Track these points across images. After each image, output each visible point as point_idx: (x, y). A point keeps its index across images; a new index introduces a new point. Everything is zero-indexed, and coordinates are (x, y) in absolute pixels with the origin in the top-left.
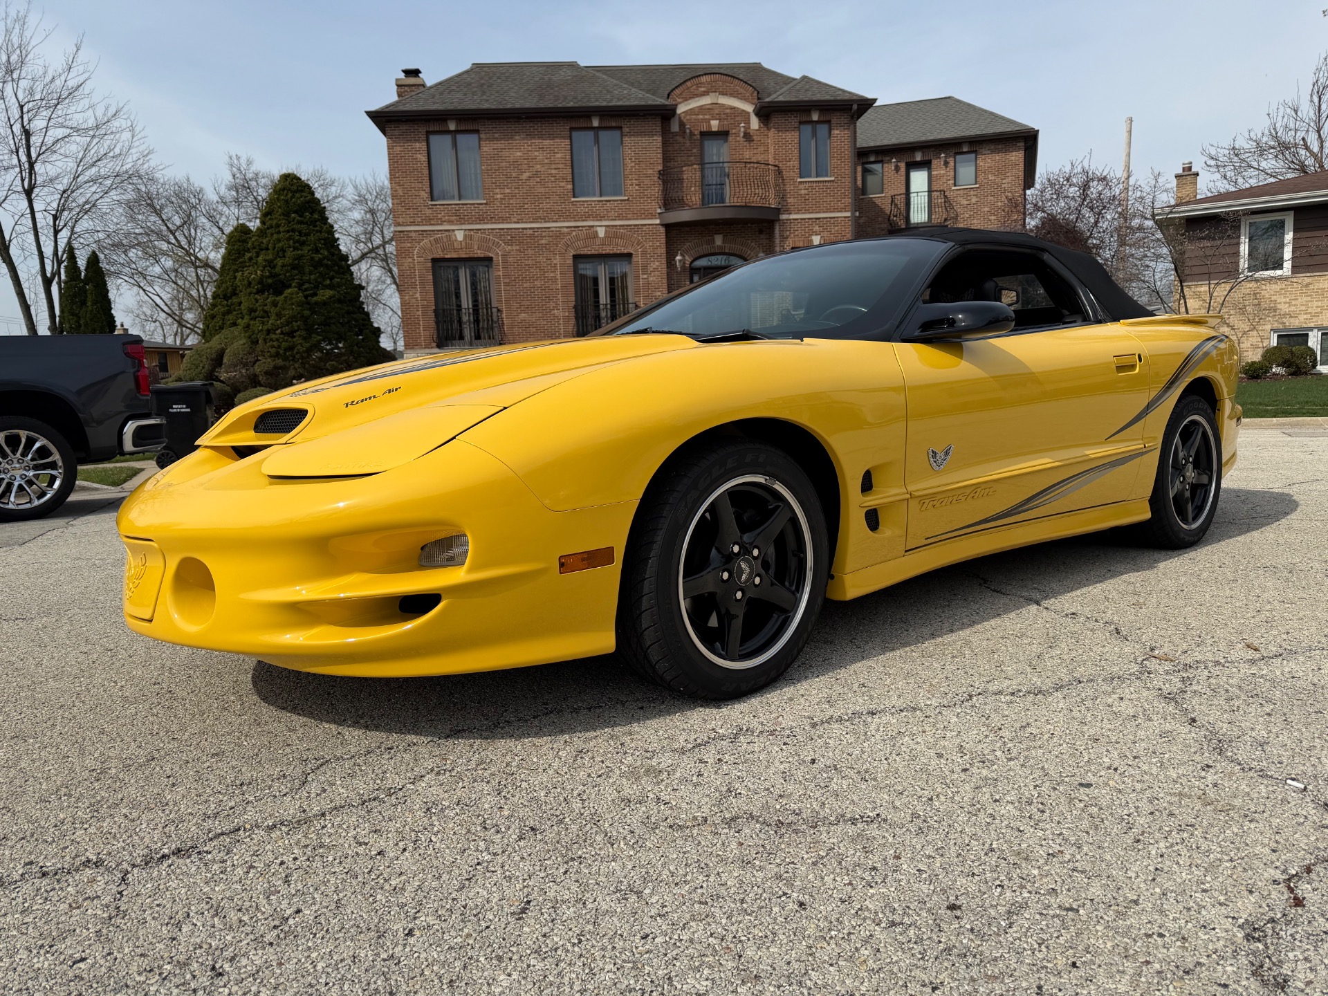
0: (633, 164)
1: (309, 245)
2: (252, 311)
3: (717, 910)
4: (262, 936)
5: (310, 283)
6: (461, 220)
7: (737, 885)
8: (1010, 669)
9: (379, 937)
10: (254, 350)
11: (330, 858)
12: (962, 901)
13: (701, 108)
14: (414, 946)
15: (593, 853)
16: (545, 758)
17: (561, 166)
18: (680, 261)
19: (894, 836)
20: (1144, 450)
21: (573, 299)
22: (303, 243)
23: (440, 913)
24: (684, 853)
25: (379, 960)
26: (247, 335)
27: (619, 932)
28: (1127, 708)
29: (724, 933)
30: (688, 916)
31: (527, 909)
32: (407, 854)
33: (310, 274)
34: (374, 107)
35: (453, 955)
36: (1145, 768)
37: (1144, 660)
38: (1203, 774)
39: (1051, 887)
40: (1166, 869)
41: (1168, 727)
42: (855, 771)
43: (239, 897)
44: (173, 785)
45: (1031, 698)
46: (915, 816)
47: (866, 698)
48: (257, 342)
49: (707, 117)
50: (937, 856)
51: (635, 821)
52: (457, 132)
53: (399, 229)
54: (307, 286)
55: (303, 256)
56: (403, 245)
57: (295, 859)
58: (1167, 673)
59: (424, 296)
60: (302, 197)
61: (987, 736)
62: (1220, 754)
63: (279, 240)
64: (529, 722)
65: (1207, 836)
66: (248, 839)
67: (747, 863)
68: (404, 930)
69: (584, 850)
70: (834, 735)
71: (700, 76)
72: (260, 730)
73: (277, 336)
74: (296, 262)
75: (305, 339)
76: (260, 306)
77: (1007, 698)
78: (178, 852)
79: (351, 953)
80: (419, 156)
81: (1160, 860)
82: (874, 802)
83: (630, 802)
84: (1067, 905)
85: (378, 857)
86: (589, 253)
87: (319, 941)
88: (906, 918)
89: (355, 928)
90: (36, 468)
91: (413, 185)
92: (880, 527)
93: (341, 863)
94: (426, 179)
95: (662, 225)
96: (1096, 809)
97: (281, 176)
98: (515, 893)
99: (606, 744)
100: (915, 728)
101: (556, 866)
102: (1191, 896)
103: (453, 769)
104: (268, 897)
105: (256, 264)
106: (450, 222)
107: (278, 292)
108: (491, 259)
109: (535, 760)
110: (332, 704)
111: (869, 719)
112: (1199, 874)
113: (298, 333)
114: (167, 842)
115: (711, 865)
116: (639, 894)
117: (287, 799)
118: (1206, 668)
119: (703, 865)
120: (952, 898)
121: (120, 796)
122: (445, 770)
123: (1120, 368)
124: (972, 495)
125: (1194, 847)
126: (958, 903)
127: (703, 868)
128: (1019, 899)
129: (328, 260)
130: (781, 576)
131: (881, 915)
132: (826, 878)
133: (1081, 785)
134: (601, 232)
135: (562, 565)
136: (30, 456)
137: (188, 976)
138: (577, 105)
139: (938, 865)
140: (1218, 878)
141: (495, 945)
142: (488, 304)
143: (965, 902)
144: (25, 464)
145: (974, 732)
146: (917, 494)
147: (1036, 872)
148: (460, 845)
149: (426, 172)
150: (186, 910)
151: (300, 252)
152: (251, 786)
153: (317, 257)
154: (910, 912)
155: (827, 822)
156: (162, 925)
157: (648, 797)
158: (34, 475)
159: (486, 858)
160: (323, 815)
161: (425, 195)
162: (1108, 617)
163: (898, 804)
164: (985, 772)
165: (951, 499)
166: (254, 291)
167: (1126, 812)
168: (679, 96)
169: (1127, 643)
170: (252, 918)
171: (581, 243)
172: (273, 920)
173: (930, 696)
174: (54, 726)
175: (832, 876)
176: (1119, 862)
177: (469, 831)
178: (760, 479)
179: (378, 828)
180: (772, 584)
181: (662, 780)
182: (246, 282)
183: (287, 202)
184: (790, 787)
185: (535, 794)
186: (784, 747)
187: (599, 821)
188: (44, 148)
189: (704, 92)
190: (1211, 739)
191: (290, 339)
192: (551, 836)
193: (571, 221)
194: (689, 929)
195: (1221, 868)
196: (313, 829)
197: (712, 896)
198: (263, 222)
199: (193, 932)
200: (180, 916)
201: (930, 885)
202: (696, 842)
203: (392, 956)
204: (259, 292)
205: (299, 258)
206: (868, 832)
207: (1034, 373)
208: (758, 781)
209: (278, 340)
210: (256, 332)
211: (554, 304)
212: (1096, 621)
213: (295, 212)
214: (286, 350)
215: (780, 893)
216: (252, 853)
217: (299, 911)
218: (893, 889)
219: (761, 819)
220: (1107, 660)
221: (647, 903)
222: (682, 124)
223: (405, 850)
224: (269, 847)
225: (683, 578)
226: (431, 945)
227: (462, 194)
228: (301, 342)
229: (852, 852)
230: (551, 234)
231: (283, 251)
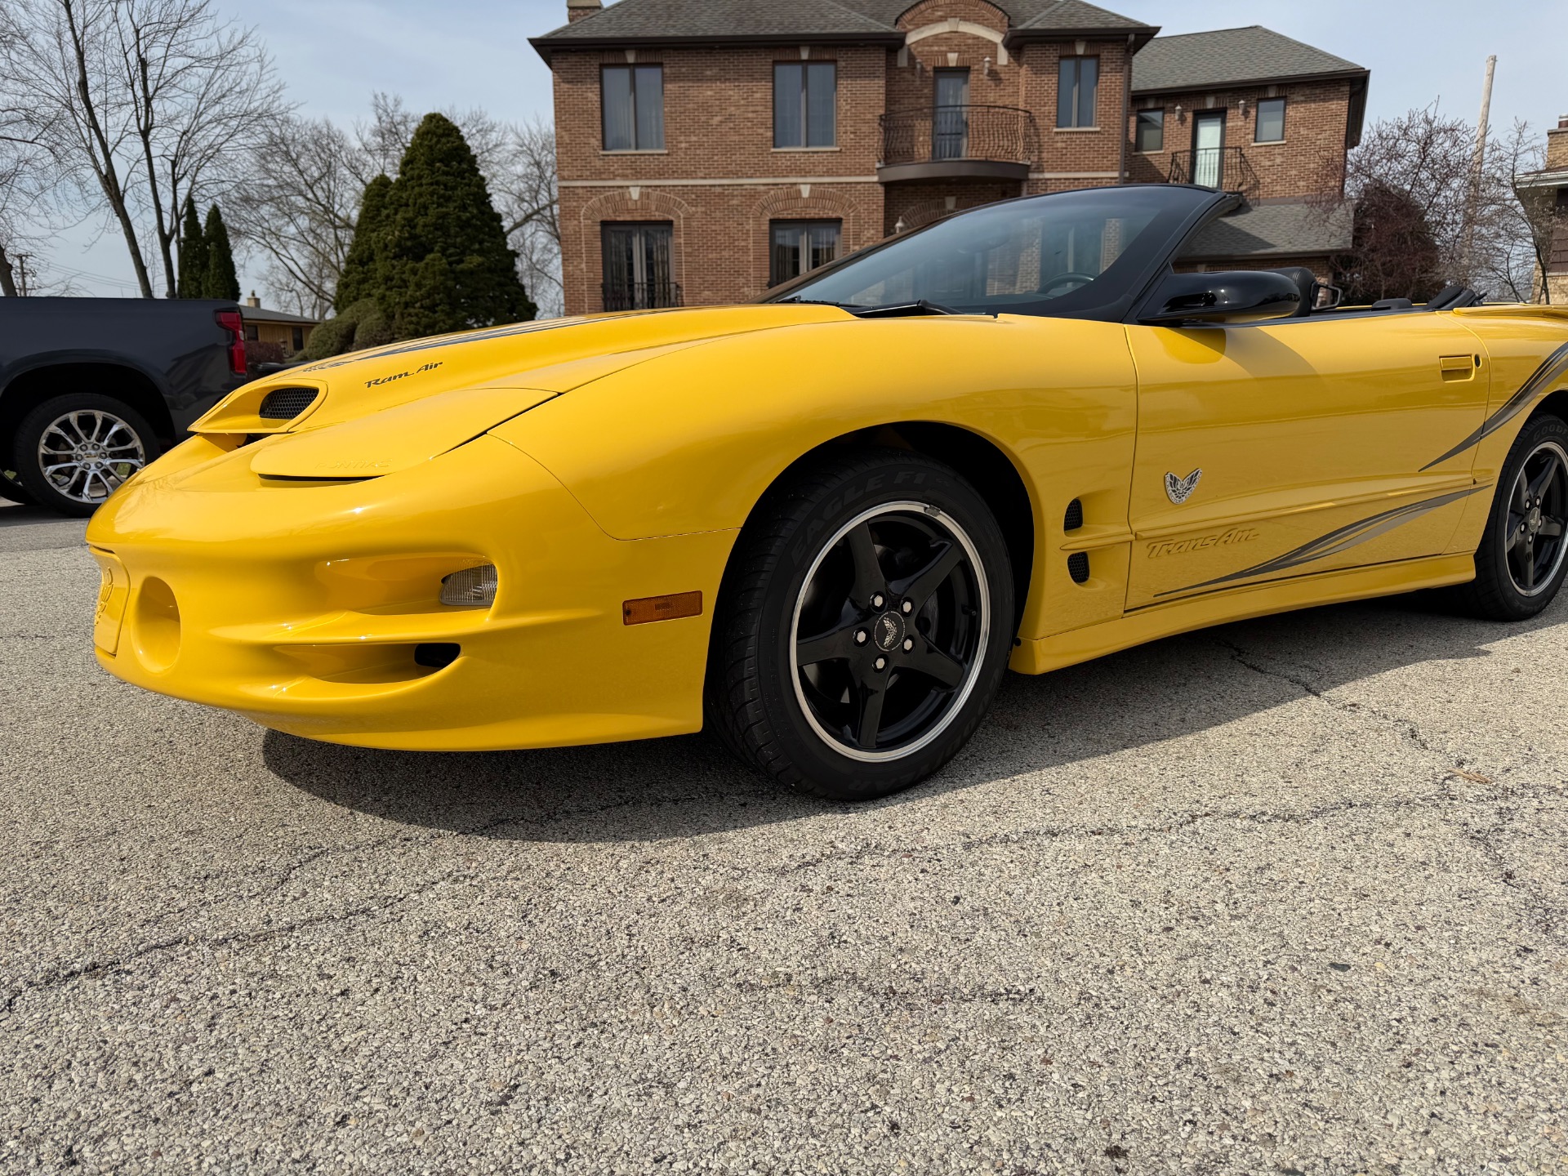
0: (848, 107)
1: (455, 201)
2: (388, 279)
3: (772, 1125)
4: (149, 1107)
5: (456, 247)
6: (638, 174)
7: (810, 1087)
8: (1254, 780)
9: (300, 1124)
10: (389, 327)
11: (278, 995)
12: (1131, 1143)
13: (936, 37)
14: (341, 1142)
15: (623, 1018)
16: (599, 868)
17: (760, 108)
18: (901, 228)
19: (1048, 1027)
20: (1473, 487)
21: (767, 274)
22: (448, 199)
23: (391, 1093)
24: (748, 1028)
25: (288, 1160)
26: (382, 308)
27: (626, 1148)
28: (1413, 850)
29: (773, 1163)
30: (727, 1130)
31: (511, 1097)
32: (378, 997)
33: (456, 237)
35: (389, 1162)
36: (1432, 945)
37: (1446, 779)
38: (1518, 962)
39: (1268, 1130)
40: (1447, 1116)
41: (1472, 884)
42: (1012, 919)
43: (142, 1043)
44: (124, 871)
45: (1277, 825)
46: (1084, 996)
47: (1048, 811)
48: (393, 316)
49: (944, 48)
50: (1106, 1064)
51: (690, 972)
52: (636, 65)
53: (565, 184)
54: (451, 250)
55: (448, 214)
56: (567, 204)
57: (233, 992)
58: (1479, 800)
59: (590, 268)
60: (448, 142)
61: (1207, 880)
62: (1545, 932)
63: (421, 195)
64: (594, 815)
65: (1516, 1065)
66: (185, 958)
67: (831, 1052)
68: (336, 1116)
69: (613, 1012)
70: (993, 862)
72: (256, 801)
74: (441, 221)
75: (448, 314)
76: (397, 273)
77: (1245, 823)
78: (92, 969)
79: (254, 1147)
80: (590, 95)
81: (1439, 1099)
82: (1030, 970)
83: (693, 942)
84: (1288, 1165)
85: (339, 999)
86: (790, 217)
87: (220, 1122)
88: (1042, 1164)
89: (273, 1107)
90: (113, 455)
91: (582, 131)
92: (1090, 578)
93: (289, 1003)
94: (598, 123)
95: (881, 183)
96: (1351, 1007)
97: (425, 117)
98: (499, 1070)
99: (685, 854)
100: (1108, 860)
101: (567, 1033)
102: (1482, 1167)
103: (477, 876)
104: (180, 1046)
105: (394, 222)
106: (625, 177)
107: (419, 258)
108: (670, 223)
109: (586, 870)
110: (356, 773)
111: (1046, 843)
112: (1500, 1129)
113: (440, 308)
114: (84, 953)
115: (781, 1050)
116: (669, 1087)
117: (255, 902)
118: (1536, 796)
119: (769, 1050)
120: (1116, 1136)
121: (53, 882)
122: (465, 877)
123: (1448, 374)
124: (1224, 539)
125: (1494, 1082)
126: (1124, 1145)
127: (769, 1056)
128: (1217, 1147)
129: (477, 219)
130: (943, 642)
131: (1006, 1156)
132: (938, 1086)
133: (1334, 965)
134: (806, 191)
135: (627, 613)
136: (106, 442)
137: (32, 1162)
138: (782, 33)
139: (1105, 1079)
140: (1527, 1138)
141: (449, 1152)
142: (666, 280)
143: (1134, 1144)
144: (101, 450)
145: (1189, 872)
146: (1144, 535)
147: (1247, 1103)
148: (450, 990)
149: (598, 114)
150: (68, 1057)
151: (444, 210)
152: (216, 881)
153: (465, 216)
154: (1051, 1154)
155: (958, 995)
156: (29, 1077)
157: (719, 937)
158: (111, 464)
159: (479, 1013)
160: (292, 929)
161: (595, 142)
162: (1401, 712)
163: (1063, 975)
164: (1196, 934)
165: (1193, 543)
166: (391, 255)
167: (1396, 1015)
168: (910, 22)
169: (1426, 752)
170: (146, 1077)
171: (780, 205)
172: (173, 1083)
173: (1137, 814)
174: (17, 778)
175: (947, 1083)
176: (1376, 1099)
177: (468, 969)
178: (918, 508)
179: (353, 955)
180: (930, 650)
181: (744, 914)
182: (381, 244)
183: (431, 148)
184: (917, 937)
185: (571, 922)
186: (921, 876)
187: (644, 968)
188: (162, 81)
189: (941, 17)
190: (1534, 907)
191: (430, 314)
192: (574, 985)
193: (769, 177)
194: (725, 1152)
195: (1533, 1123)
196: (271, 949)
197: (769, 1101)
198: (403, 173)
199: (64, 1091)
200: (56, 1067)
201: (1087, 1110)
202: (768, 1012)
203: (308, 1156)
204: (395, 257)
205: (444, 216)
206: (1012, 1017)
207: (1317, 376)
208: (874, 924)
209: (417, 315)
210: (393, 304)
211: (744, 281)
212: (1385, 717)
213: (441, 161)
214: (426, 327)
215: (868, 1105)
216: (182, 978)
217: (210, 1072)
218: (1031, 1113)
219: (865, 984)
220: (1393, 775)
221: (677, 1104)
222: (912, 58)
223: (377, 990)
224: (207, 971)
225: (798, 639)
226: (364, 1143)
227: (640, 140)
228: (443, 317)
229: (985, 1047)
230: (744, 192)
231: (426, 207)
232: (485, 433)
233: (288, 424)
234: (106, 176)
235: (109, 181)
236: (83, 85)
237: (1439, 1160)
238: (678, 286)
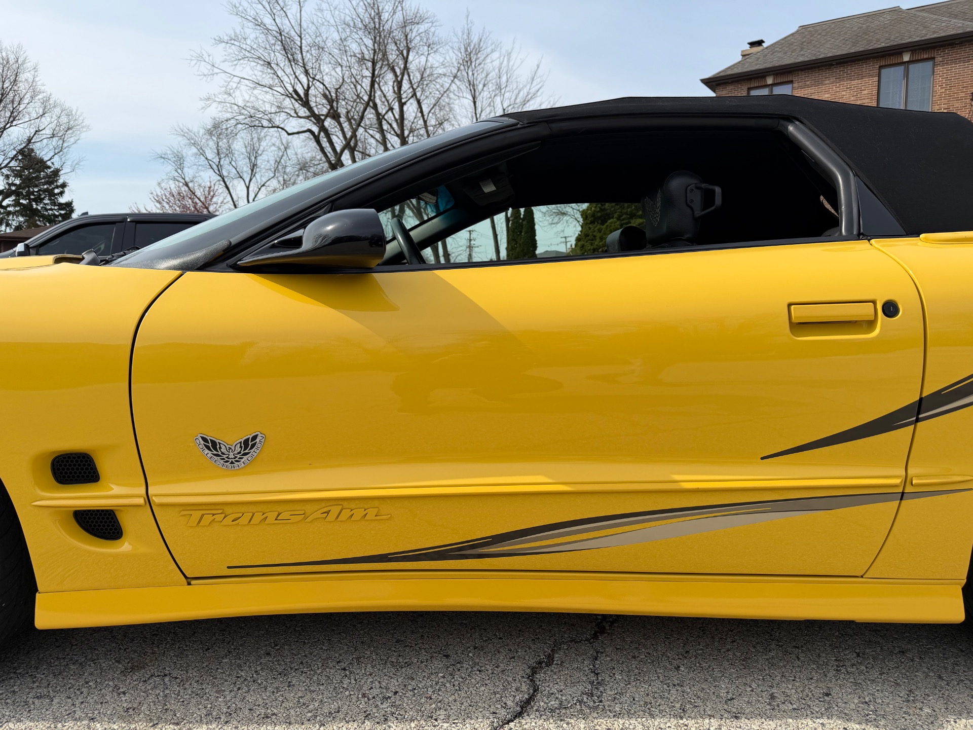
20: (906, 489)
52: (773, 85)
124: (320, 515)
138: (888, 45)
165: (260, 516)
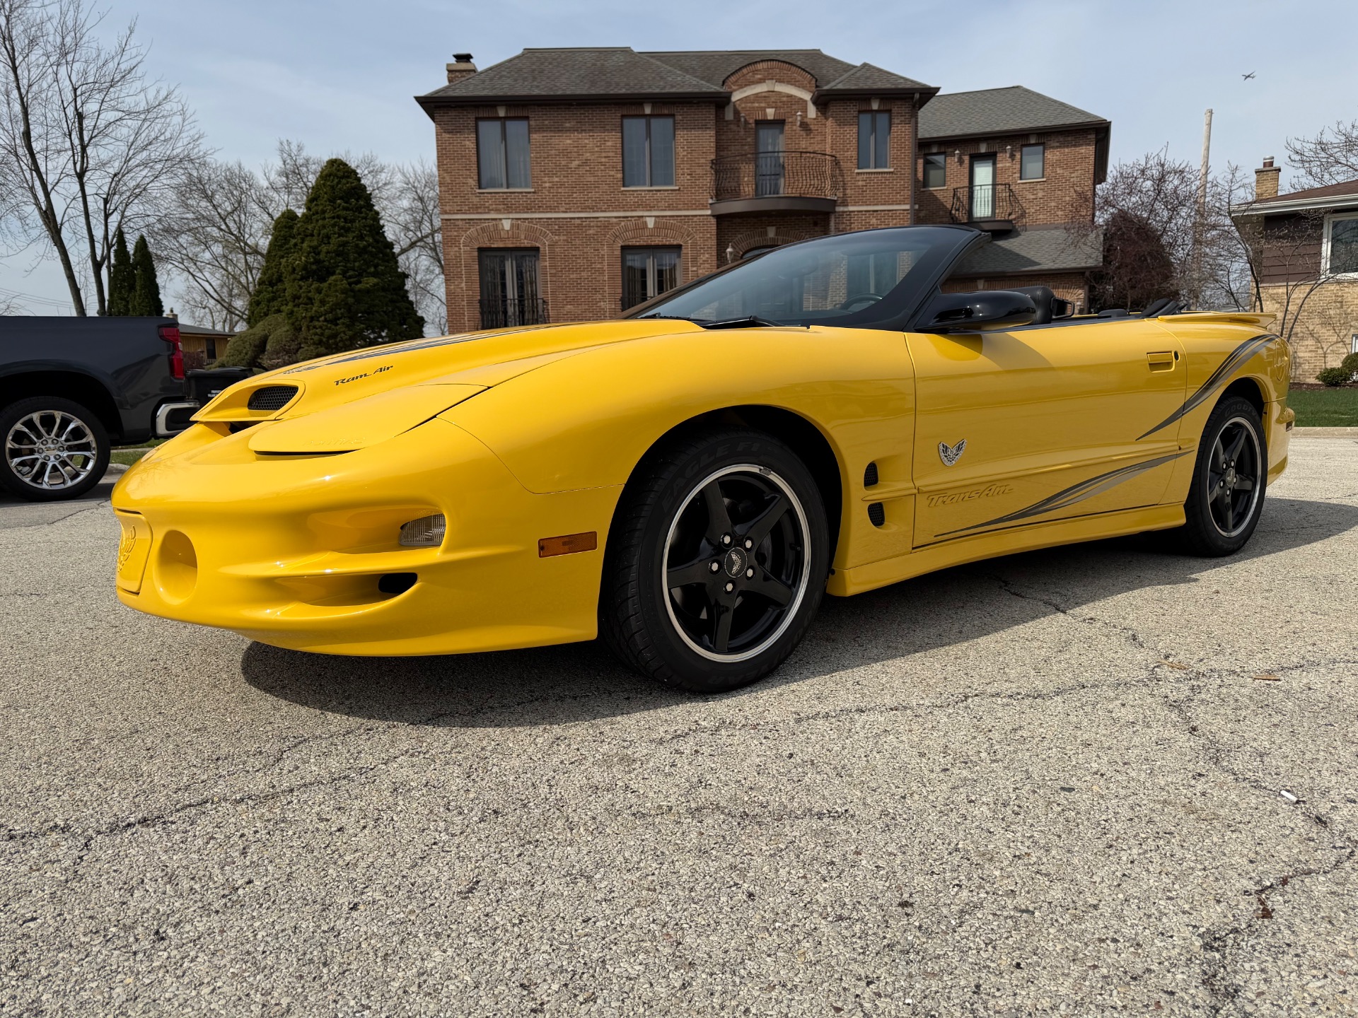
0: (685, 153)
1: (354, 232)
2: (296, 297)
3: (665, 897)
4: (209, 904)
5: (354, 270)
6: (509, 209)
7: (690, 874)
8: (1013, 671)
9: (324, 910)
10: (297, 338)
11: (290, 833)
12: (916, 898)
13: (756, 95)
14: (356, 920)
15: (551, 837)
16: (521, 743)
17: (610, 154)
18: (731, 253)
19: (858, 832)
20: (1179, 452)
21: (620, 291)
22: (348, 230)
23: (387, 889)
24: (643, 840)
25: (319, 931)
26: (290, 321)
27: (562, 915)
28: (1126, 714)
29: (667, 920)
30: (633, 902)
31: (475, 888)
32: (366, 831)
33: (355, 261)
34: (424, 92)
35: (393, 930)
36: (1133, 774)
37: (1155, 667)
38: (1193, 782)
39: (1010, 888)
40: (1134, 875)
41: (1166, 735)
42: (832, 767)
43: (194, 866)
44: (151, 757)
45: (1027, 702)
46: (884, 813)
47: (858, 696)
48: (301, 329)
49: (763, 105)
50: (899, 854)
51: (598, 806)
53: (447, 216)
54: (351, 273)
55: (348, 242)
56: (449, 234)
57: (256, 832)
58: (1178, 681)
59: (469, 287)
60: (348, 183)
61: (974, 738)
62: (1215, 764)
63: (324, 227)
64: (512, 709)
65: (1185, 844)
66: (214, 812)
67: (704, 853)
68: (349, 904)
69: (543, 834)
70: (817, 731)
71: (756, 62)
72: (245, 707)
73: (320, 324)
74: (341, 248)
75: (348, 326)
76: (304, 292)
77: (1004, 700)
78: (144, 821)
79: (293, 924)
80: (467, 143)
81: (1129, 866)
82: (845, 798)
83: (597, 789)
84: (1023, 907)
85: (337, 834)
86: (638, 244)
87: (265, 911)
88: (855, 913)
89: (301, 901)
91: (461, 173)
92: (886, 523)
93: (300, 837)
94: (475, 166)
95: (713, 216)
96: (1073, 814)
97: (327, 162)
98: (464, 873)
99: (585, 732)
100: (902, 727)
101: (511, 848)
102: (1154, 903)
103: (428, 751)
104: (223, 867)
105: (301, 250)
106: (498, 211)
107: (322, 279)
108: (537, 249)
109: (511, 745)
110: (321, 685)
111: (856, 717)
112: (1168, 881)
113: (341, 321)
114: (135, 812)
115: (667, 853)
116: (589, 879)
117: (260, 774)
118: (1220, 676)
119: (659, 853)
120: (906, 896)
121: (98, 766)
122: (419, 753)
123: (1154, 366)
124: (986, 492)
125: (1168, 855)
126: (911, 900)
127: (659, 857)
128: (975, 899)
129: (373, 247)
130: (777, 571)
131: (829, 909)
132: (781, 870)
133: (1063, 789)
134: (651, 223)
135: (541, 548)
136: (64, 437)
137: (131, 939)
138: (629, 92)
139: (898, 862)
140: (1186, 886)
141: (435, 922)
142: (534, 296)
143: (918, 900)
144: (59, 445)
145: (962, 733)
146: (925, 489)
147: (997, 873)
148: (420, 825)
149: (474, 159)
150: (141, 876)
151: (344, 239)
152: (226, 761)
153: (362, 244)
154: (860, 907)
155: (793, 815)
156: (115, 890)
157: (616, 785)
158: (68, 456)
159: (443, 838)
160: (292, 791)
161: (472, 182)
162: (1126, 623)
163: (869, 801)
164: (965, 773)
165: (962, 496)
166: (299, 277)
167: (1104, 817)
168: (734, 83)
169: (1142, 650)
170: (203, 887)
171: (630, 234)
172: (224, 889)
173: (924, 696)
174: (47, 697)
175: (787, 869)
176: (1086, 867)
177: (431, 812)
178: (755, 468)
179: (343, 805)
180: (766, 579)
181: (634, 769)
182: (290, 268)
183: (332, 187)
184: (762, 780)
185: (504, 779)
186: (764, 741)
187: (563, 806)
188: (96, 132)
189: (760, 79)
190: (1209, 748)
191: (333, 327)
192: (512, 819)
193: (619, 211)
194: (632, 914)
195: (1191, 877)
196: (279, 804)
197: (662, 883)
198: (309, 209)
199: (143, 897)
200: (134, 882)
201: (886, 881)
202: (657, 830)
203: (333, 928)
204: (302, 279)
205: (344, 244)
206: (832, 827)
207: (1052, 369)
208: (731, 773)
209: (321, 327)
210: (300, 318)
211: (600, 296)
212: (1114, 626)
213: (341, 198)
214: (329, 338)
215: (732, 883)
216: (215, 825)
217: (250, 882)
218: (847, 884)
219: (726, 810)
220: (1116, 666)
221: (595, 888)
222: (737, 113)
223: (364, 827)
224: (233, 820)
225: (668, 568)
226: (373, 919)
227: (510, 182)
228: (344, 329)
229: (813, 846)
230: (599, 224)
231: (328, 237)
232: (435, 416)
233: (276, 414)
234: (45, 212)
235: (48, 216)
236: (27, 135)
237: (1126, 900)
238: (544, 302)
